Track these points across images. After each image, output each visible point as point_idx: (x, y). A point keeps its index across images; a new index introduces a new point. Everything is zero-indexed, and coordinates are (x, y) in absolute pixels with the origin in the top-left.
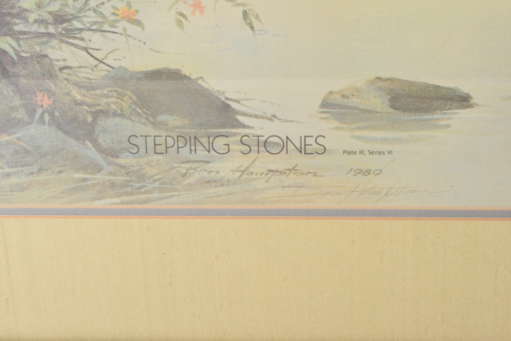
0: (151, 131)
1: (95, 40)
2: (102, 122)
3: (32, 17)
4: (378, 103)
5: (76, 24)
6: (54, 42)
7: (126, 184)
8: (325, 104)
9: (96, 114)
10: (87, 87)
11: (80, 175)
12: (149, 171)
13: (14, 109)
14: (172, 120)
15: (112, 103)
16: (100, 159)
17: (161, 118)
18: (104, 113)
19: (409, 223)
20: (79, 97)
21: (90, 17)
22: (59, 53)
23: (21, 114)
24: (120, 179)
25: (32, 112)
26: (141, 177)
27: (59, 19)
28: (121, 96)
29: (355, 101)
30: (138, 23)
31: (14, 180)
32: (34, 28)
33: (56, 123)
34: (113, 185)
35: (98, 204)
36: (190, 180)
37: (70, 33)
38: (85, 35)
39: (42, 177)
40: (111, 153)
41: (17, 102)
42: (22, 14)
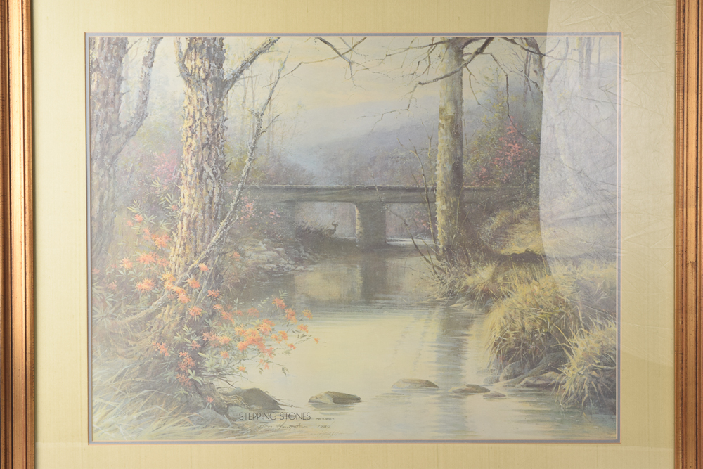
0: (248, 411)
1: (230, 378)
2: (231, 408)
3: (209, 370)
4: (329, 400)
5: (224, 372)
6: (216, 379)
7: (238, 431)
8: (310, 401)
9: (228, 405)
10: (226, 395)
11: (221, 428)
12: (247, 426)
13: (199, 403)
14: (256, 407)
15: (234, 401)
16: (229, 422)
17: (252, 406)
18: (232, 404)
19: (340, 445)
20: (223, 399)
21: (230, 370)
22: (217, 383)
23: (202, 405)
24: (235, 429)
25: (205, 404)
26: (243, 429)
27: (218, 370)
28: (238, 398)
29: (321, 400)
30: (246, 372)
31: (196, 430)
32: (209, 374)
33: (214, 408)
34: (233, 432)
35: (227, 439)
36: (261, 430)
37: (221, 375)
38: (226, 376)
39: (207, 429)
40: (234, 420)
41: (200, 400)
42: (205, 369)
